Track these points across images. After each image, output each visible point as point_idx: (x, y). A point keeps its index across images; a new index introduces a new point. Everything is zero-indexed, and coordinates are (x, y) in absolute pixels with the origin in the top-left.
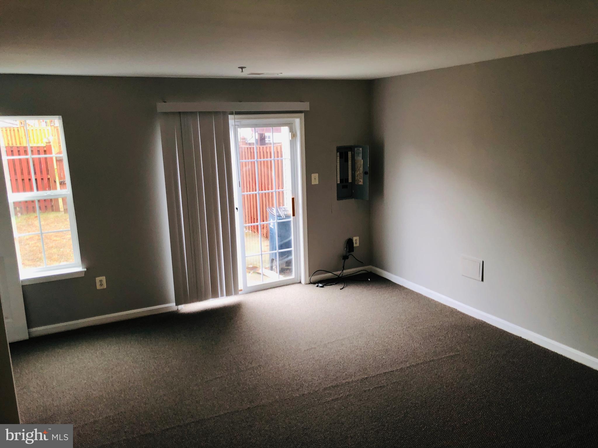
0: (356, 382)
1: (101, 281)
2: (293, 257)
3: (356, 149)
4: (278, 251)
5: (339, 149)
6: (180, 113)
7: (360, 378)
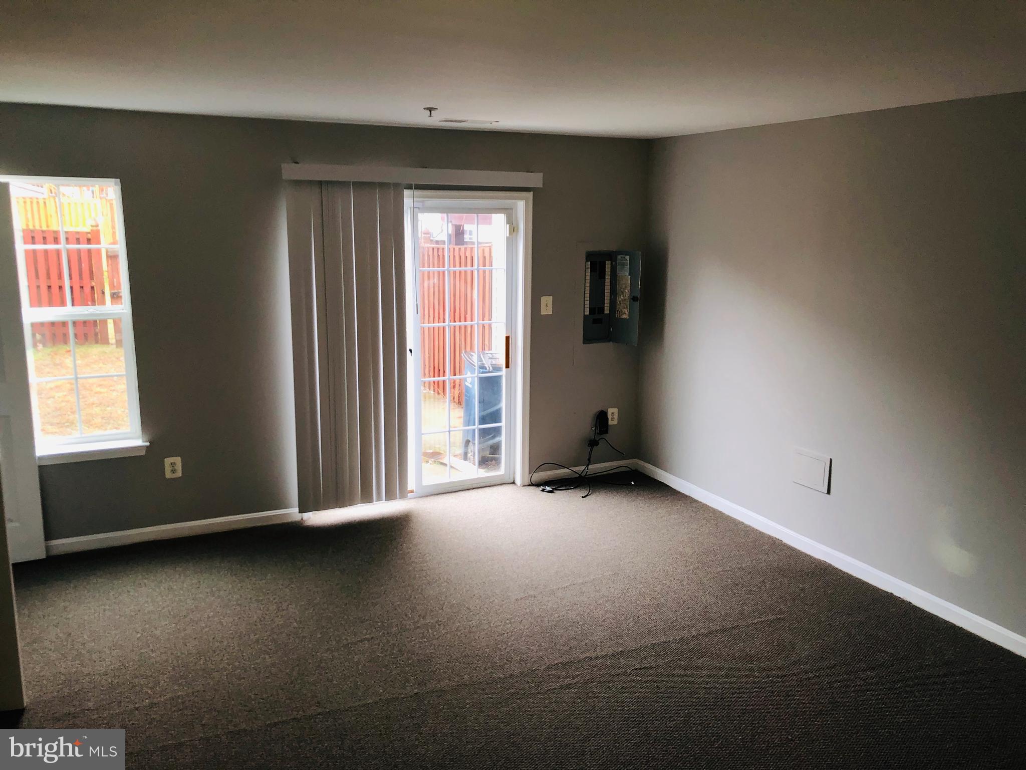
0: (603, 657)
1: (173, 464)
2: (503, 438)
3: (619, 257)
4: (477, 427)
5: (590, 256)
6: (320, 183)
7: (611, 651)
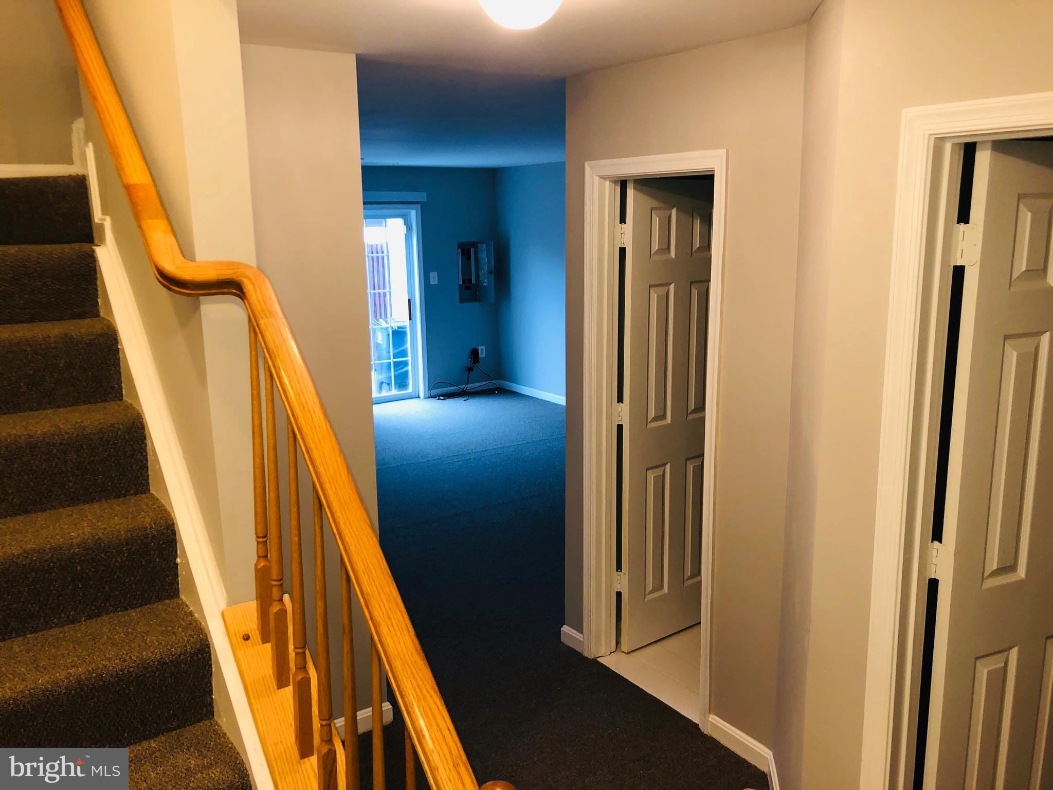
2: (410, 368)
3: (479, 245)
4: (392, 360)
5: (460, 245)
